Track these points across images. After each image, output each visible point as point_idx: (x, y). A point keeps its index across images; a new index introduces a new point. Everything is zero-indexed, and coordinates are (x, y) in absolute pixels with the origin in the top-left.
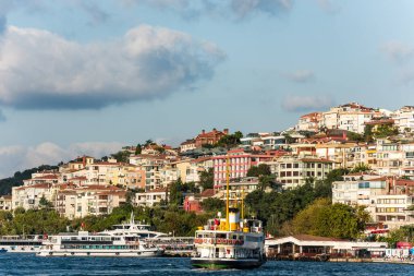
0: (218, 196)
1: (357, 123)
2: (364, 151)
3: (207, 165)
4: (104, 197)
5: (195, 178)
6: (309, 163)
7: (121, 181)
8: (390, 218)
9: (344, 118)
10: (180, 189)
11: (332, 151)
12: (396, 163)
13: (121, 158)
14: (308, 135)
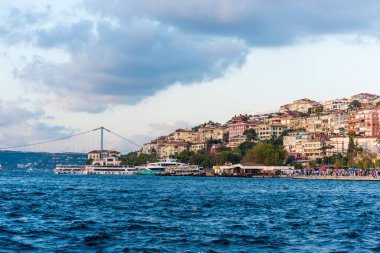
0: (227, 146)
1: (305, 108)
2: (304, 121)
3: (226, 130)
4: (176, 147)
5: (221, 137)
6: (274, 127)
7: (189, 140)
8: (311, 154)
9: (300, 106)
10: (211, 142)
11: (288, 121)
12: (318, 126)
13: (196, 129)
14: (280, 114)
